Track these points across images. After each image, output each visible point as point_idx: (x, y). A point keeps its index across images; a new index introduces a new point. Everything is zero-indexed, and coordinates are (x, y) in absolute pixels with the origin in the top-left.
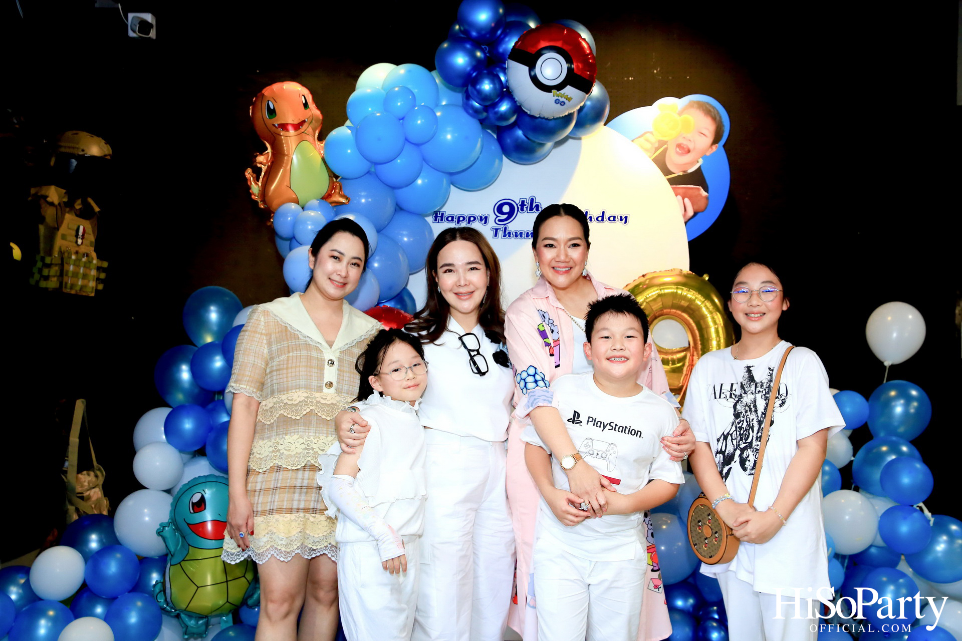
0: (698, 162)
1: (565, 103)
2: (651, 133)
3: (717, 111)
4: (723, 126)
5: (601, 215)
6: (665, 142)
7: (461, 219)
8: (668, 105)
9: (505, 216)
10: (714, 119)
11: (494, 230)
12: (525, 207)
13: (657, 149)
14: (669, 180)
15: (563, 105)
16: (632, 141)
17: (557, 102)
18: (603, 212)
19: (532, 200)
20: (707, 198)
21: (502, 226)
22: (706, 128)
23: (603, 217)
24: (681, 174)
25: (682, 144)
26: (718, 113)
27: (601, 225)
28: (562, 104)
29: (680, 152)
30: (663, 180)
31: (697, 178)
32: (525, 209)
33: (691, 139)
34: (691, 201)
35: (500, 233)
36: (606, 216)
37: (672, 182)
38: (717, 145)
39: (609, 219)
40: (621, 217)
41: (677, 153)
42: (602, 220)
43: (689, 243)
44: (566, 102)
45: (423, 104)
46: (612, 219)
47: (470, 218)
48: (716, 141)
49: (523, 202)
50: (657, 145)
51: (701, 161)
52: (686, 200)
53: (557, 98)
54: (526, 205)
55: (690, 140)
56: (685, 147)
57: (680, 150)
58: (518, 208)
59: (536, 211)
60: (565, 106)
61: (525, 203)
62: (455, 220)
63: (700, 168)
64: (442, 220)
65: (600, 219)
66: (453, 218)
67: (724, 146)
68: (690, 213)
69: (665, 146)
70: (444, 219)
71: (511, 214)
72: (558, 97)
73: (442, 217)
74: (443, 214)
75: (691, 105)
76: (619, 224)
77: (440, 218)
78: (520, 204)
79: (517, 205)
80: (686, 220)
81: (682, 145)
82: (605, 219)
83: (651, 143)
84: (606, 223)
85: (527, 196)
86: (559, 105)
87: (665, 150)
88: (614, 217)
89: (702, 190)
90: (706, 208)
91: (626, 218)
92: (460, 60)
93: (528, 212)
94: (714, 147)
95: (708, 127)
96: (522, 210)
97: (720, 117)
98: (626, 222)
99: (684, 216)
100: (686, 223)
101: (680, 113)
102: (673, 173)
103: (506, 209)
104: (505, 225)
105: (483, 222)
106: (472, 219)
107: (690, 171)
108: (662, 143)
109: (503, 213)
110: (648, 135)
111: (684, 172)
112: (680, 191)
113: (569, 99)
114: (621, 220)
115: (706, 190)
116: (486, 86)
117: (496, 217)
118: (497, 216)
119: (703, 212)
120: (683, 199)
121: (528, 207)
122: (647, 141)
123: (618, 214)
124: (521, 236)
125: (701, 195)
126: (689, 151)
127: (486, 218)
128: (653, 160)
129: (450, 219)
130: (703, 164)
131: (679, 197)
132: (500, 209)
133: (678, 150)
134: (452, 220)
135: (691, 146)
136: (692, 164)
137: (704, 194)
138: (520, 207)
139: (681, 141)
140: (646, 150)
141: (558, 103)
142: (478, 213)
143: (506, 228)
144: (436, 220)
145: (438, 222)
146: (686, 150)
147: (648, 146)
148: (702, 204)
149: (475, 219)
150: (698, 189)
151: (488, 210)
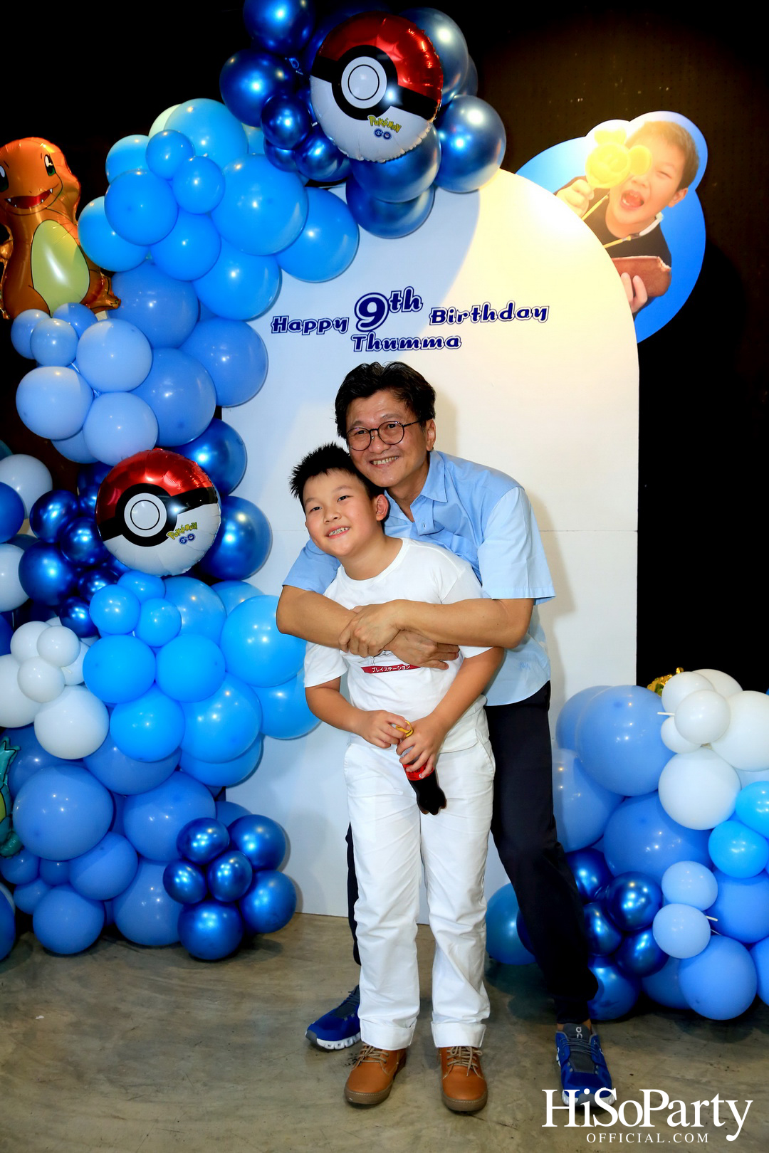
0: (656, 218)
1: (390, 135)
2: (584, 178)
3: (688, 134)
4: (697, 158)
5: (507, 309)
6: (606, 191)
7: (310, 325)
8: (610, 132)
9: (371, 319)
10: (683, 148)
11: (356, 340)
12: (398, 303)
13: (592, 203)
14: (608, 250)
15: (388, 138)
16: (555, 194)
17: (378, 133)
18: (511, 305)
19: (409, 292)
20: (668, 273)
21: (367, 333)
22: (669, 164)
23: (510, 311)
24: (629, 238)
25: (632, 191)
26: (689, 138)
27: (508, 324)
28: (387, 136)
29: (628, 204)
30: (600, 250)
31: (655, 244)
32: (399, 306)
33: (646, 184)
34: (643, 281)
35: (365, 344)
36: (516, 309)
37: (613, 252)
38: (687, 189)
39: (519, 314)
40: (537, 310)
41: (623, 207)
42: (509, 317)
43: (639, 345)
44: (393, 132)
45: (205, 155)
46: (523, 314)
47: (322, 323)
48: (684, 184)
49: (396, 296)
50: (592, 197)
51: (660, 217)
52: (637, 279)
53: (377, 127)
54: (400, 301)
55: (644, 185)
56: (636, 196)
57: (627, 202)
58: (389, 305)
59: (414, 309)
60: (392, 139)
61: (399, 298)
62: (301, 327)
63: (658, 226)
64: (284, 329)
65: (506, 315)
66: (298, 324)
67: (698, 191)
68: (643, 298)
69: (606, 197)
70: (287, 326)
71: (379, 315)
72: (379, 125)
73: (284, 324)
74: (285, 320)
75: (646, 131)
76: (533, 322)
77: (281, 326)
78: (392, 299)
79: (387, 301)
80: (636, 310)
81: (631, 194)
82: (513, 316)
83: (583, 194)
84: (516, 322)
85: (401, 287)
86: (382, 138)
87: (607, 202)
88: (527, 312)
89: (662, 262)
90: (667, 289)
91: (544, 311)
92: (256, 86)
93: (404, 310)
94: (681, 193)
95: (673, 161)
96: (395, 308)
97: (693, 144)
98: (543, 318)
99: (632, 304)
100: (635, 315)
101: (629, 145)
102: (618, 239)
103: (372, 308)
104: (371, 331)
105: (341, 328)
106: (325, 325)
107: (643, 233)
108: (599, 193)
109: (369, 315)
110: (579, 183)
111: (633, 235)
112: (628, 265)
113: (396, 128)
114: (537, 315)
115: (668, 262)
116: (287, 121)
117: (358, 320)
118: (360, 320)
119: (662, 295)
120: (632, 278)
121: (402, 303)
122: (578, 191)
123: (532, 305)
124: (394, 347)
125: (659, 269)
126: (642, 203)
127: (344, 322)
128: (585, 221)
129: (295, 326)
130: (663, 221)
131: (626, 275)
132: (363, 309)
133: (625, 201)
134: (298, 328)
135: (645, 194)
136: (646, 222)
137: (665, 267)
138: (391, 304)
139: (629, 187)
140: (576, 206)
141: (381, 135)
142: (332, 316)
143: (372, 336)
144: (276, 329)
145: (279, 332)
146: (638, 200)
147: (579, 199)
148: (660, 284)
149: (329, 324)
150: (655, 260)
151: (347, 310)
